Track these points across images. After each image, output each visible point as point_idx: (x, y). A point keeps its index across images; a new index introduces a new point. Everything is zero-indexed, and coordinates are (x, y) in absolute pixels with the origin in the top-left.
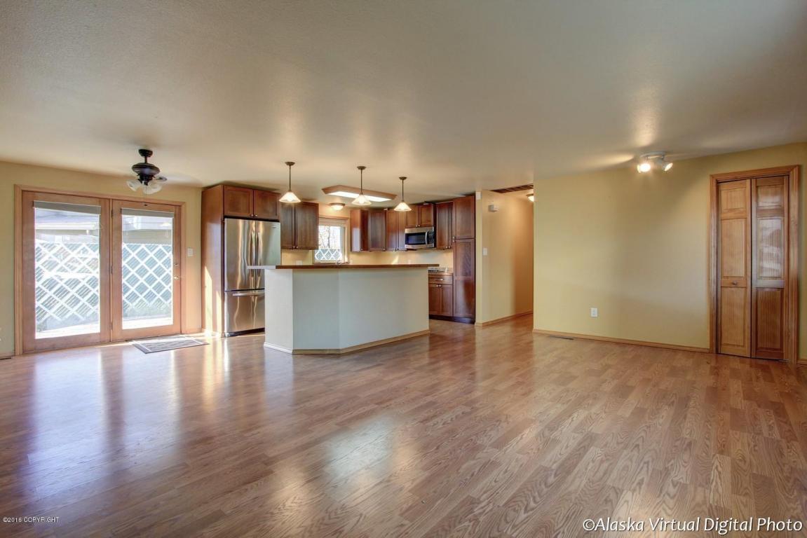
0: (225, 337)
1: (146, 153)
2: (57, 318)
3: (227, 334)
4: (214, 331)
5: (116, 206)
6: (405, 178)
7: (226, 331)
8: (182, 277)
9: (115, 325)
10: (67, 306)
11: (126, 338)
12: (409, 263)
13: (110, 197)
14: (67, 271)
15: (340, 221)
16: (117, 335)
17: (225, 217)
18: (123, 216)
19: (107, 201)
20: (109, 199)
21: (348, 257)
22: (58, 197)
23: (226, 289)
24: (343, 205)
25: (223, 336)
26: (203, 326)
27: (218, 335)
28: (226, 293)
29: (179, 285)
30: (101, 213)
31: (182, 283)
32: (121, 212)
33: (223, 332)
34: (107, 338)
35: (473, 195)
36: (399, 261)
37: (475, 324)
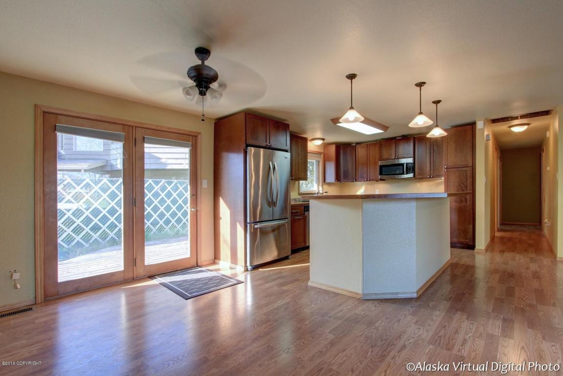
0: (247, 270)
1: (203, 52)
2: (65, 245)
3: (249, 268)
4: (232, 263)
5: (139, 134)
6: (439, 102)
7: (248, 264)
8: (198, 209)
9: (138, 262)
10: (73, 235)
11: (150, 274)
12: (377, 192)
13: (133, 124)
14: (73, 203)
15: (315, 155)
16: (140, 271)
17: (247, 146)
18: (146, 145)
19: (131, 128)
20: (133, 127)
21: (322, 187)
22: (81, 121)
23: (248, 221)
24: (323, 139)
25: (246, 270)
26: (216, 257)
27: (240, 268)
28: (248, 225)
29: (196, 216)
30: (125, 141)
31: (198, 214)
32: (144, 140)
33: (246, 266)
34: (130, 275)
35: (473, 125)
36: (365, 190)
37: (475, 250)
